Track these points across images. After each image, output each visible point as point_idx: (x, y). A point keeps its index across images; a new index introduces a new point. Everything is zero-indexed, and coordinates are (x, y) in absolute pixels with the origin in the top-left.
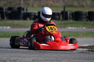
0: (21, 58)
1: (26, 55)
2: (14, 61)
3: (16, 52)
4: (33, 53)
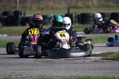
0: (27, 71)
1: (32, 67)
2: (20, 74)
3: (20, 65)
4: (40, 65)
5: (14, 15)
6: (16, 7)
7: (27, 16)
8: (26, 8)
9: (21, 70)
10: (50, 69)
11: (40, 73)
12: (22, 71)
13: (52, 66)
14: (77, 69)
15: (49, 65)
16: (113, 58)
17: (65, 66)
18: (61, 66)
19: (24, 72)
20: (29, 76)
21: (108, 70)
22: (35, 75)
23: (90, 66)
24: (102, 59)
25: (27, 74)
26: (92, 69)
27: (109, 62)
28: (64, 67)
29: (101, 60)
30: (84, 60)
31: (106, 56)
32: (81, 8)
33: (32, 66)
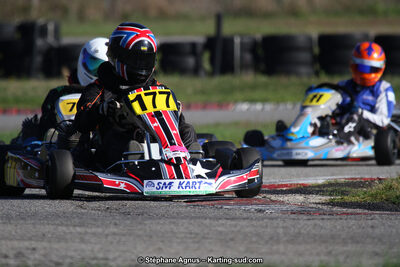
0: (45, 244)
1: (64, 228)
2: (19, 255)
3: (22, 219)
4: (95, 220)
5: (17, 36)
6: (26, 9)
7: (66, 40)
8: (65, 11)
9: (22, 239)
10: (130, 235)
11: (92, 251)
12: (27, 244)
13: (139, 227)
14: (232, 240)
15: (128, 222)
16: (369, 200)
17: (187, 228)
18: (172, 226)
19: (34, 244)
20: (51, 261)
21: (345, 242)
22: (72, 258)
23: (277, 227)
24: (328, 204)
25: (42, 252)
26: (285, 239)
27: (352, 214)
28: (182, 229)
29: (325, 207)
30: (260, 207)
31: (343, 193)
32: (267, 15)
33: (67, 225)
